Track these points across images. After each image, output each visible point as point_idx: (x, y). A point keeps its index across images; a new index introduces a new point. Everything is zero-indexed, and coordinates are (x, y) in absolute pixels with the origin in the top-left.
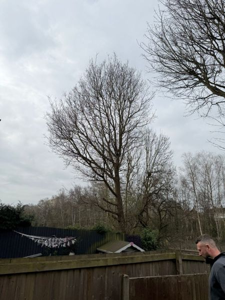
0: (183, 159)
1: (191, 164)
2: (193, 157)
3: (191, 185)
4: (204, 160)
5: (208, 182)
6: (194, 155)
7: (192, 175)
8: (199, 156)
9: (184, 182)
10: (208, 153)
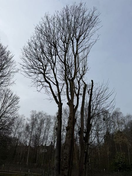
0: (31, 113)
1: (34, 117)
2: (36, 113)
3: (31, 130)
4: (42, 116)
5: (39, 130)
6: (37, 113)
7: (33, 124)
8: (40, 113)
9: (27, 128)
10: (45, 113)
